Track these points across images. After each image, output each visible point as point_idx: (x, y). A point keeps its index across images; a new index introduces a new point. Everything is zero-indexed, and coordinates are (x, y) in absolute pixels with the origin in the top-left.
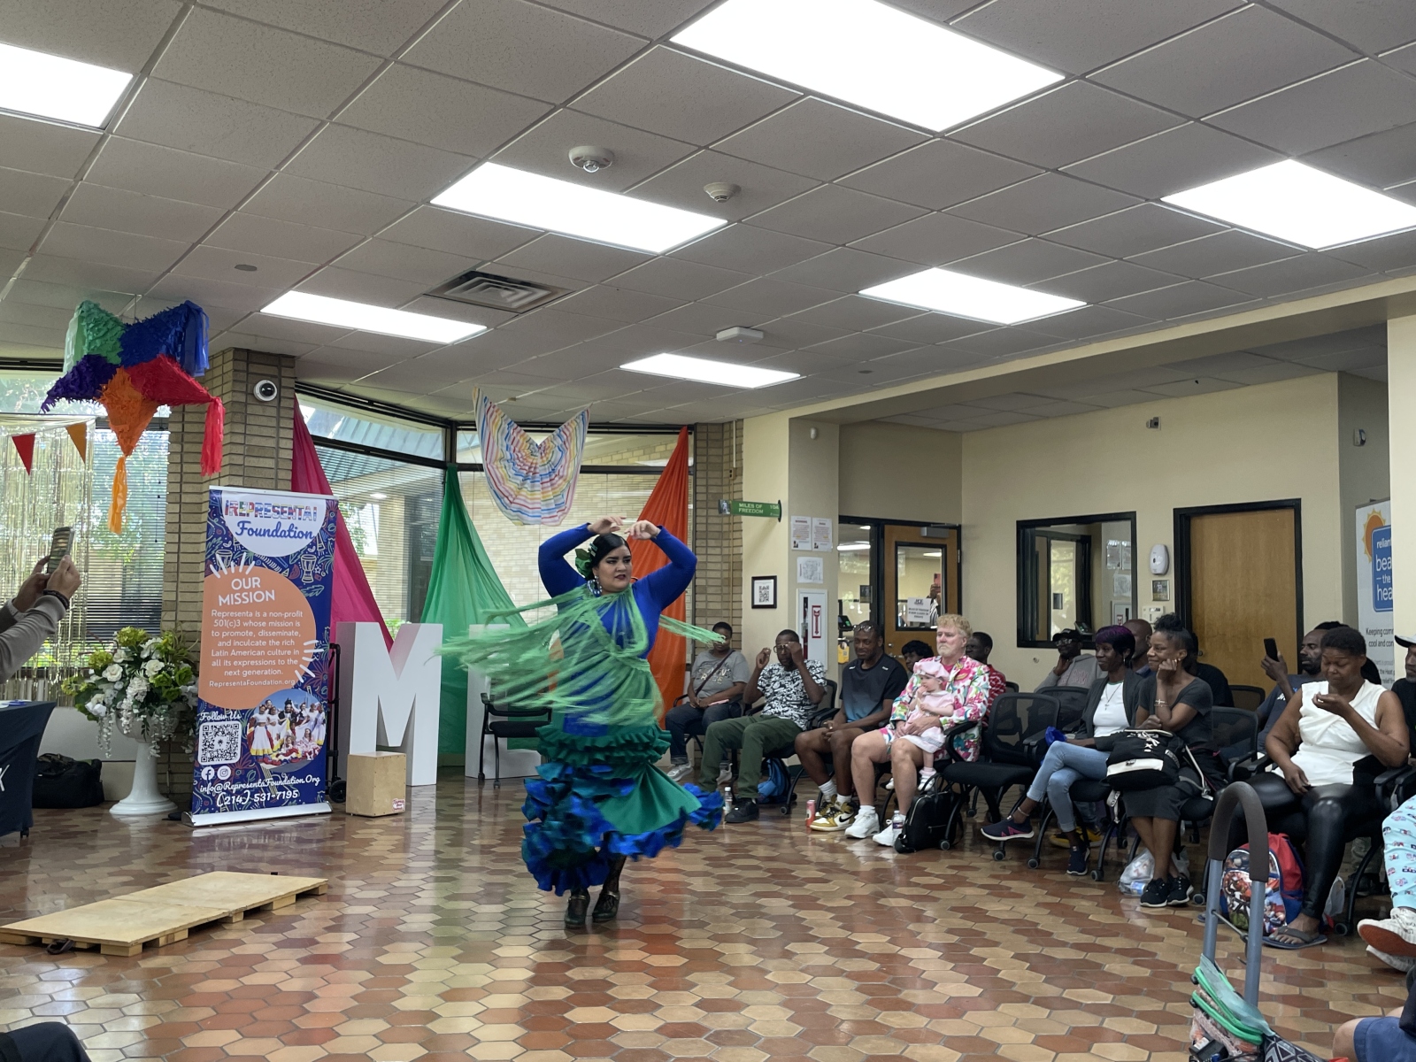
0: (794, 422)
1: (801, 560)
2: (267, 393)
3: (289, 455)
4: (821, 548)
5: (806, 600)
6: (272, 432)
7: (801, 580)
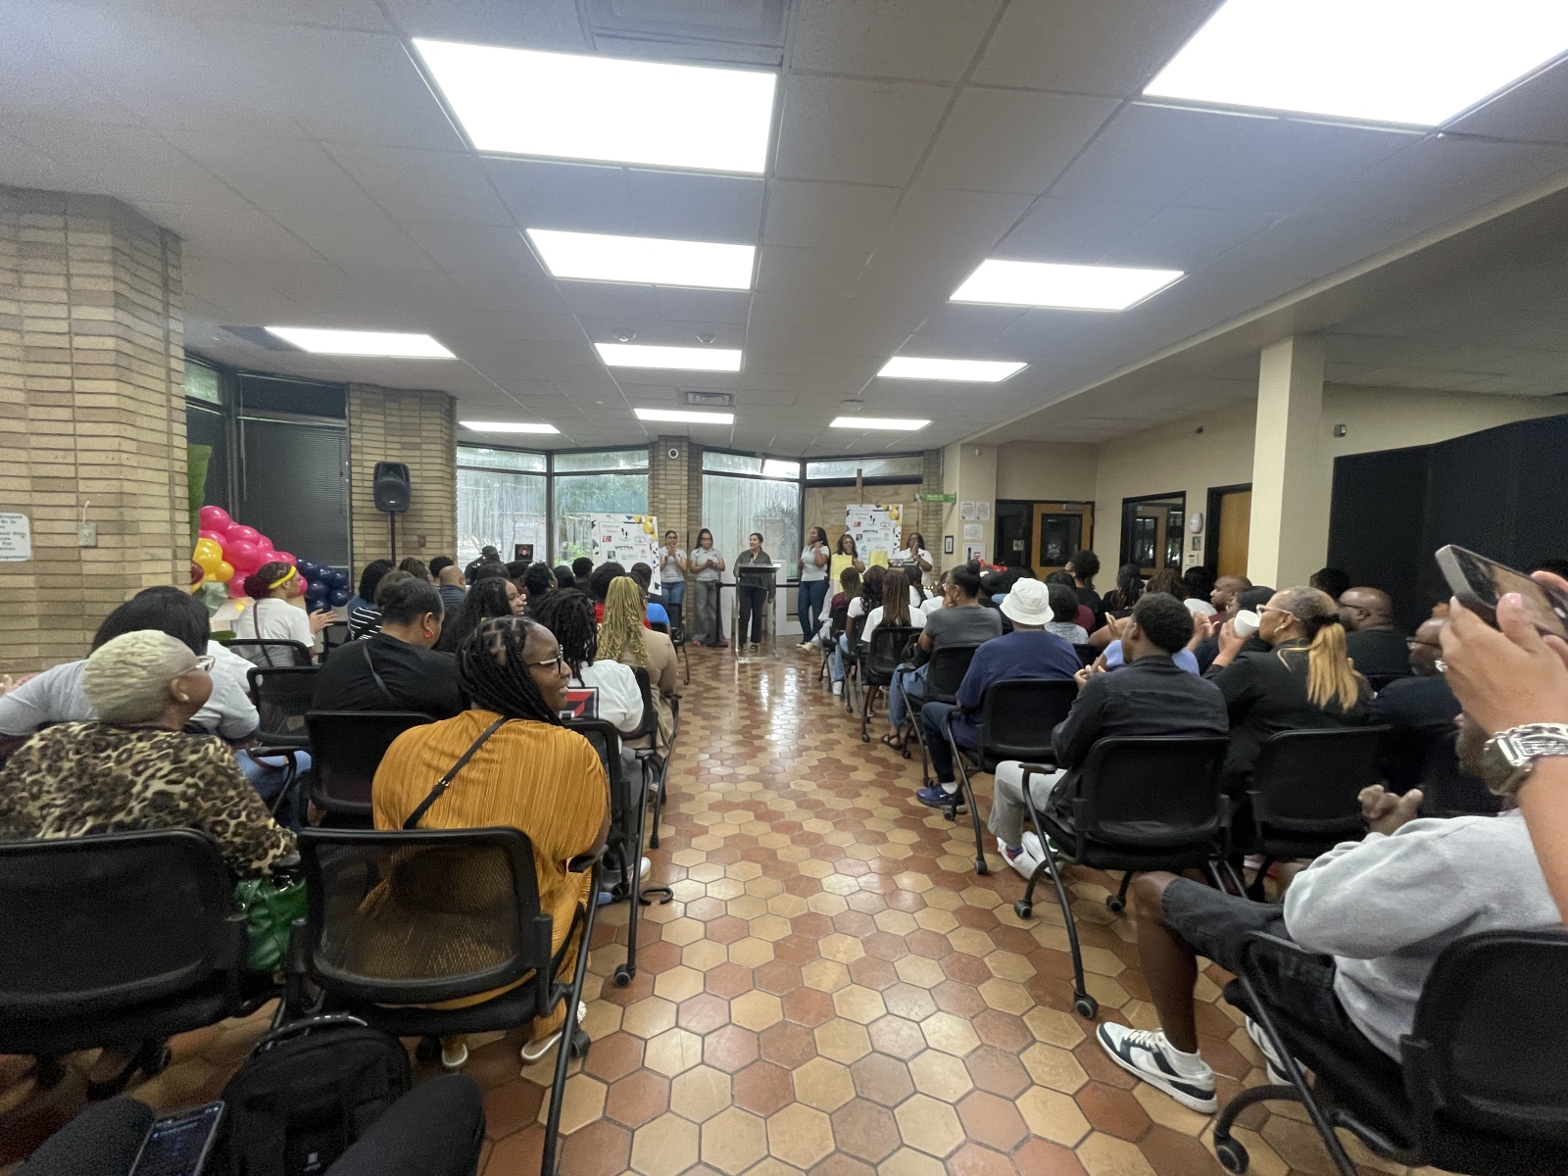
0: (962, 445)
1: (967, 527)
2: (673, 454)
3: (686, 483)
4: (982, 519)
5: (970, 549)
6: (678, 472)
7: (967, 538)
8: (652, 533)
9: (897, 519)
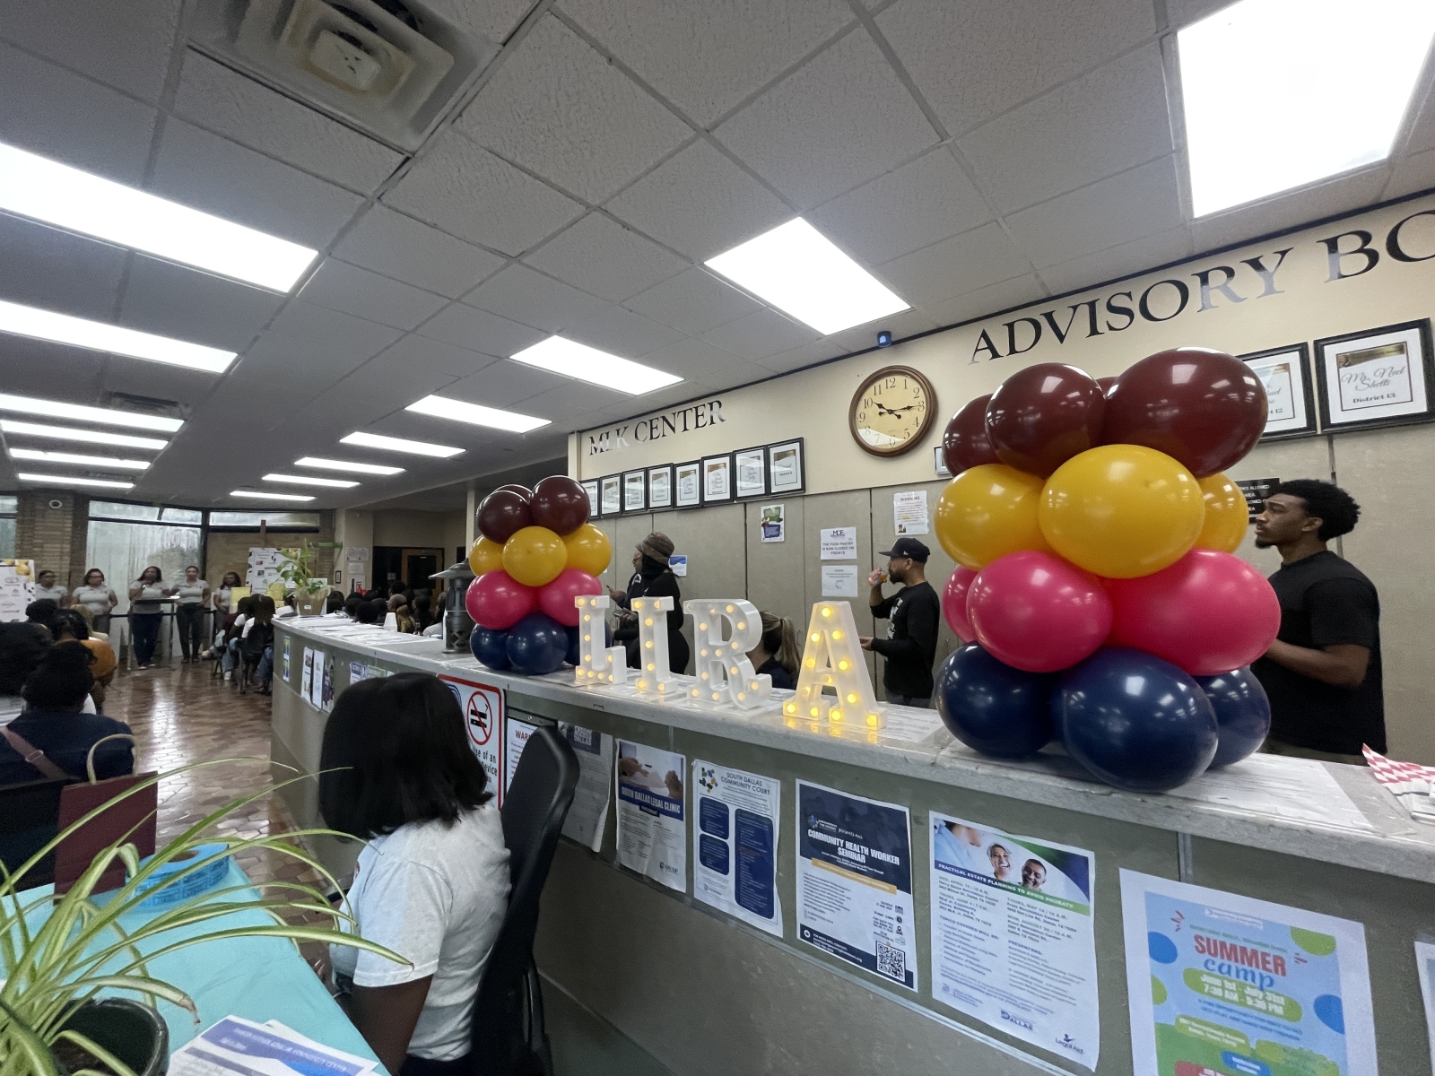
0: (348, 510)
1: (351, 564)
2: (56, 504)
3: (69, 530)
4: (363, 559)
5: (353, 580)
6: (60, 520)
7: (352, 572)
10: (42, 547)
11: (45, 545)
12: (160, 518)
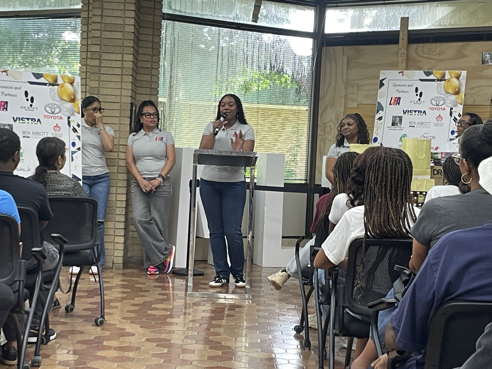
3: (132, 29)
6: (120, 13)
8: (73, 100)
9: (457, 93)
10: (100, 59)
11: (104, 56)
12: (255, 18)
